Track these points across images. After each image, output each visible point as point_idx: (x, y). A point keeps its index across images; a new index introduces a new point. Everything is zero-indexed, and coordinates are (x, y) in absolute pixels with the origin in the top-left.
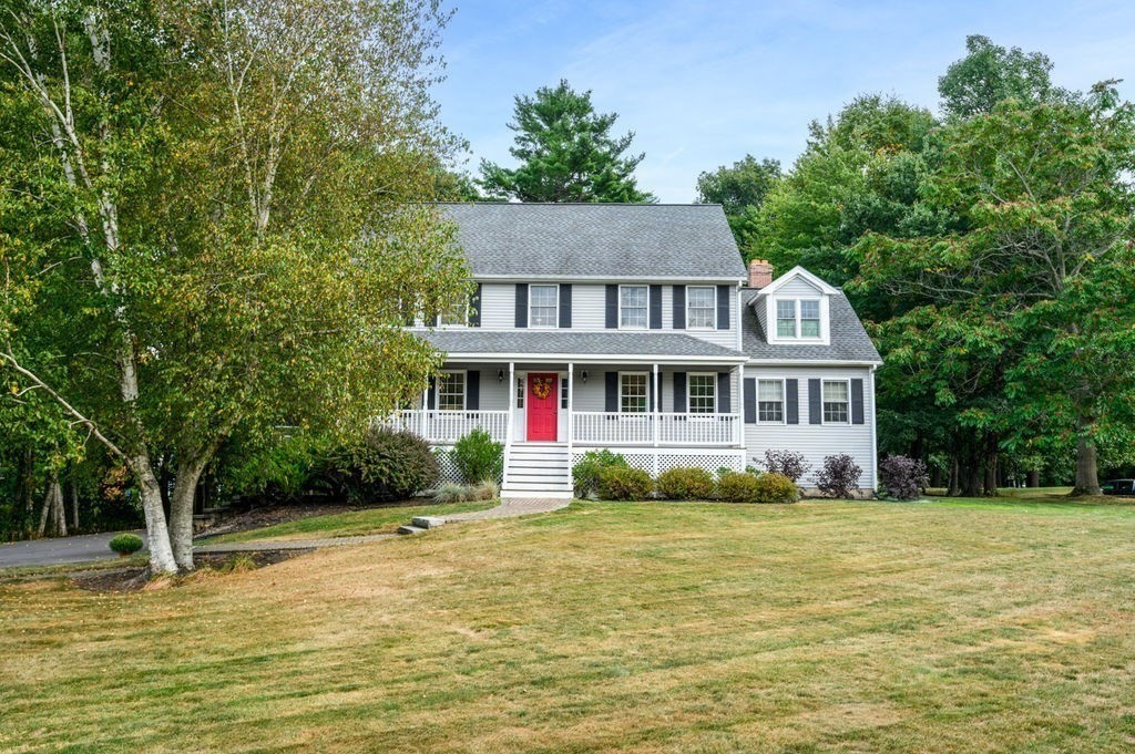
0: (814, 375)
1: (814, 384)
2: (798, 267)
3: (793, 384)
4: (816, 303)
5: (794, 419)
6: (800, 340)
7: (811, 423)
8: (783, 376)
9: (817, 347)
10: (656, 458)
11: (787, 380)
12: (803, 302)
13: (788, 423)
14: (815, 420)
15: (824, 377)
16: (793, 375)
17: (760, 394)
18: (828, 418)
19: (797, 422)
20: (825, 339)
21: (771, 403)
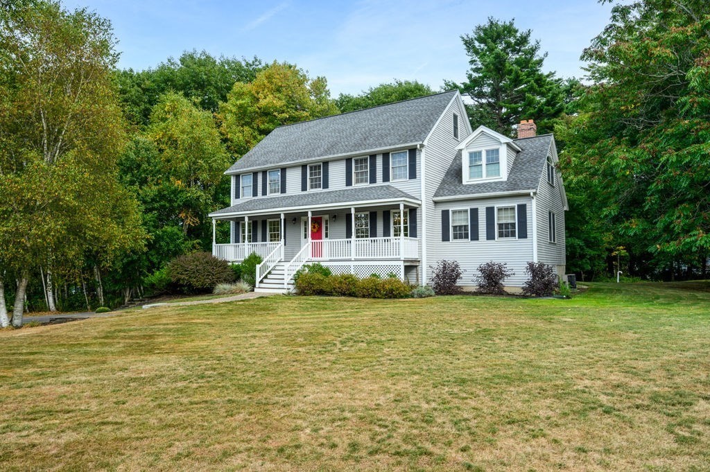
0: (490, 204)
1: (490, 211)
2: (482, 126)
3: (474, 213)
4: (497, 150)
5: (475, 237)
6: (485, 179)
7: (487, 239)
8: (468, 207)
9: (496, 183)
10: (352, 267)
11: (471, 209)
12: (487, 152)
13: (471, 240)
14: (490, 236)
15: (497, 205)
16: (474, 205)
17: (453, 220)
18: (501, 235)
19: (478, 239)
20: (504, 175)
21: (460, 227)
